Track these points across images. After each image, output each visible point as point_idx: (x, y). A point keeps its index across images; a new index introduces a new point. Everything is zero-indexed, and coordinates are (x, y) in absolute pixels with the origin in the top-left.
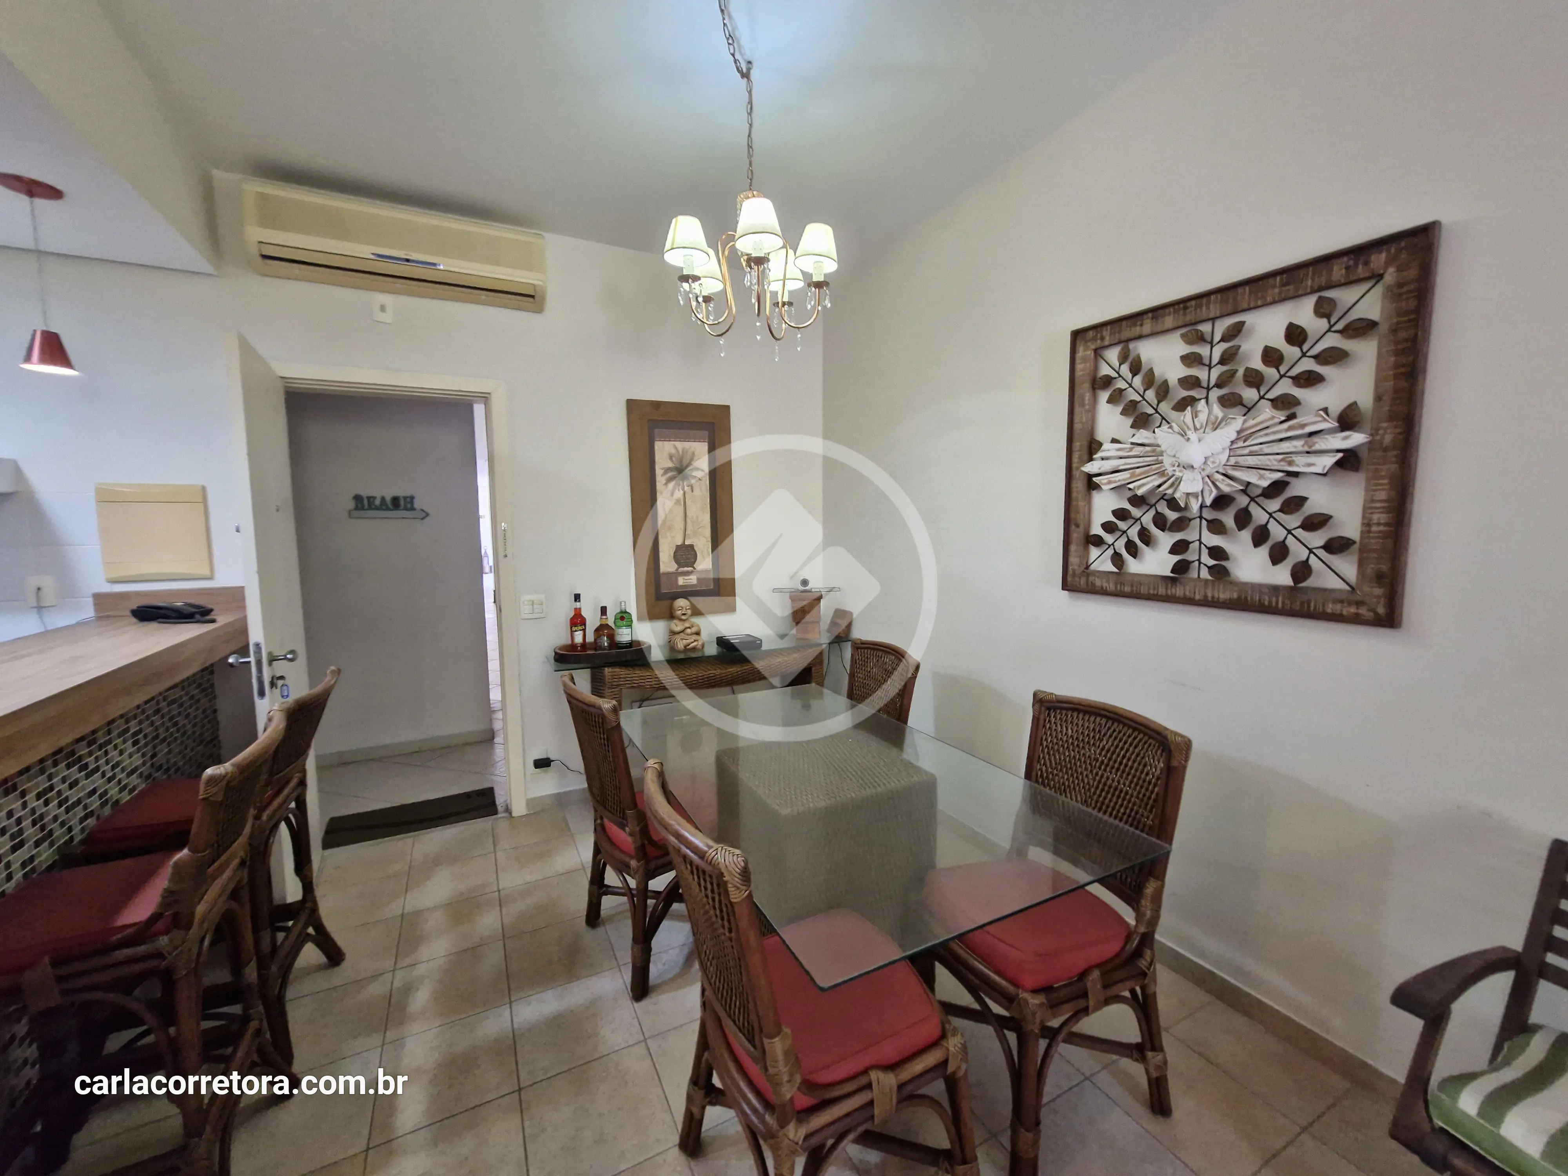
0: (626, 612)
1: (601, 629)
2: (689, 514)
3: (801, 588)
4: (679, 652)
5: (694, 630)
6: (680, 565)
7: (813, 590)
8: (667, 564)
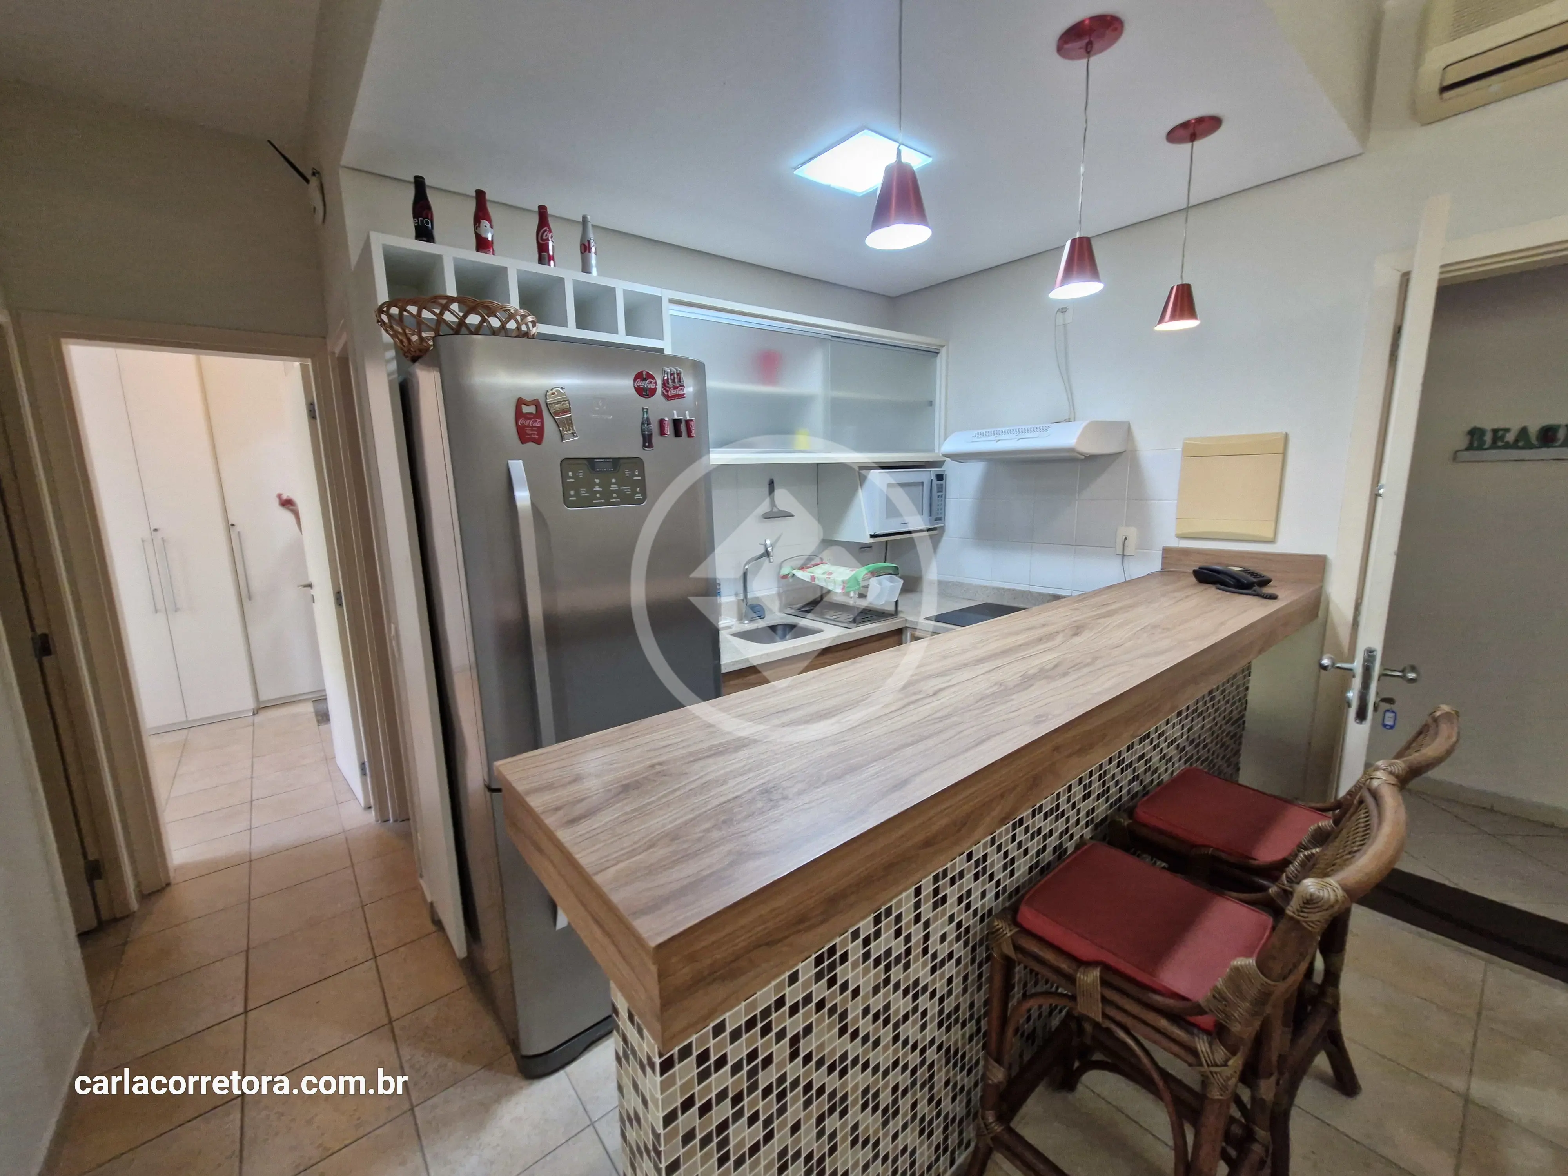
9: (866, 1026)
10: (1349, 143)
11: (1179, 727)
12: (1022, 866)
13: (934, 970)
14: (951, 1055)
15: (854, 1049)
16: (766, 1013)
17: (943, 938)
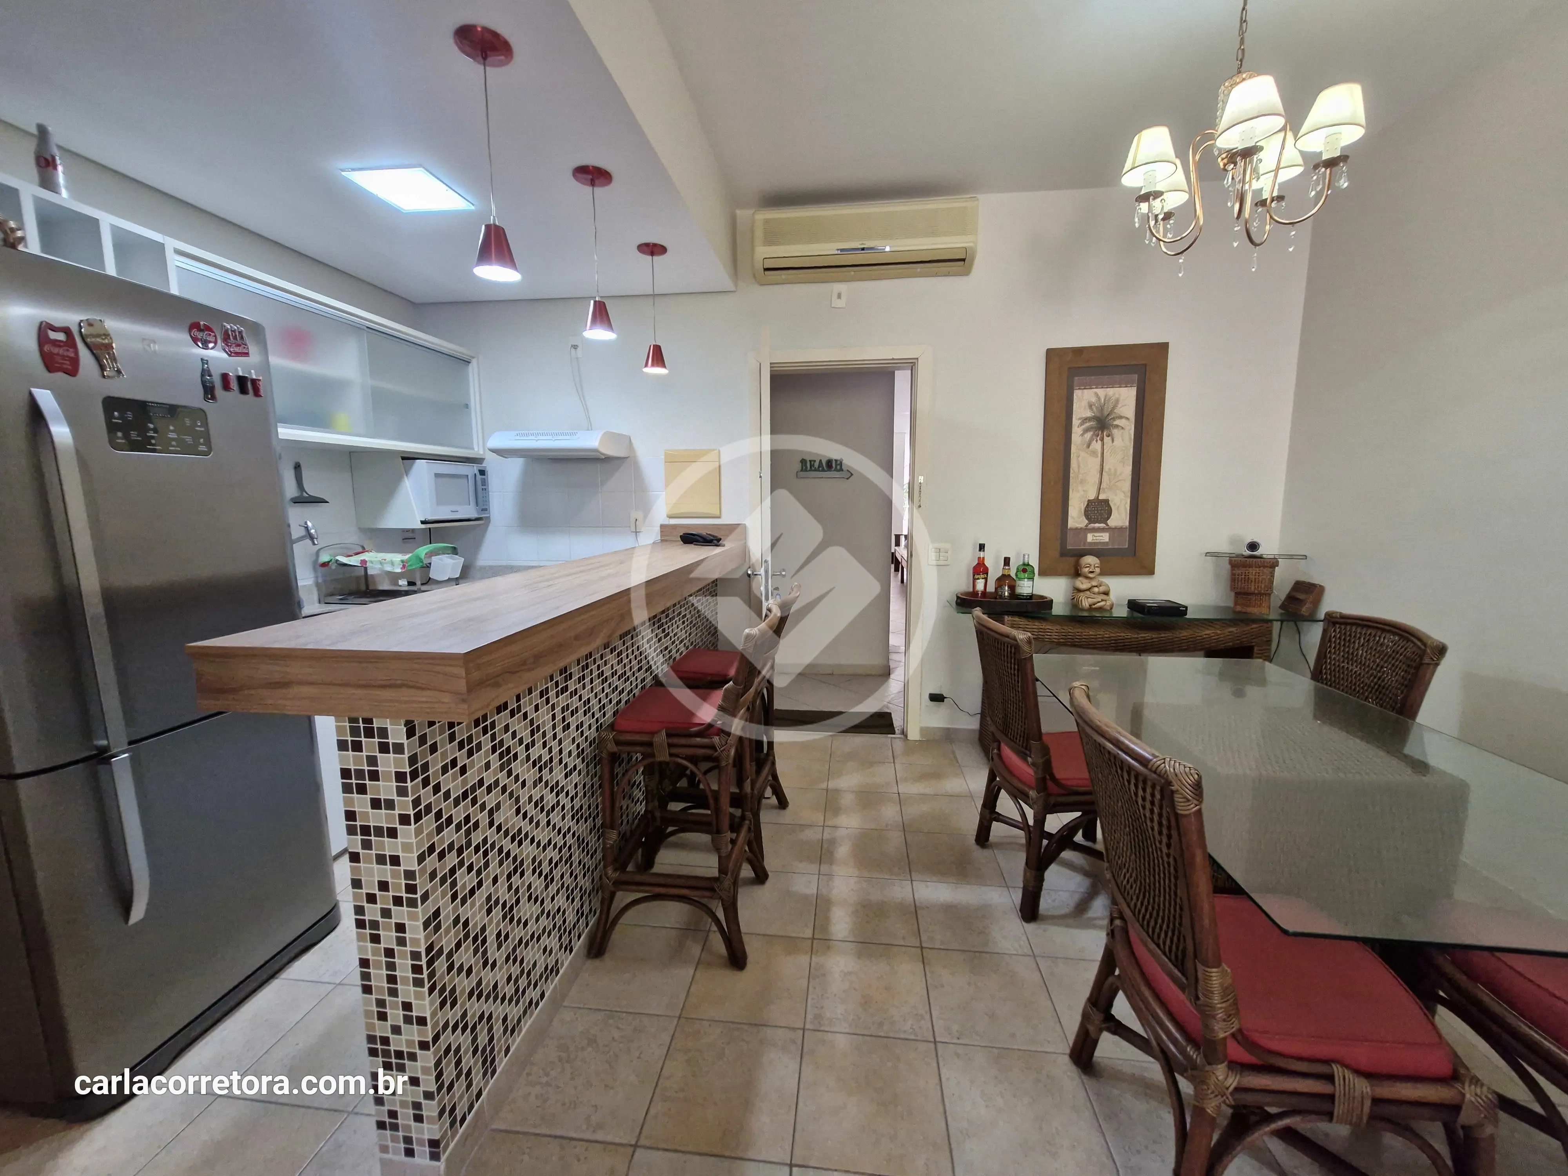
0: (1028, 565)
1: (1003, 579)
2: (1106, 468)
3: (1249, 553)
4: (1083, 610)
5: (1102, 589)
6: (1091, 520)
7: (1265, 556)
8: (1076, 518)
9: (530, 808)
10: (729, 285)
11: (684, 631)
12: (610, 710)
13: (566, 776)
14: (580, 841)
15: (525, 826)
16: (473, 789)
17: (570, 753)
